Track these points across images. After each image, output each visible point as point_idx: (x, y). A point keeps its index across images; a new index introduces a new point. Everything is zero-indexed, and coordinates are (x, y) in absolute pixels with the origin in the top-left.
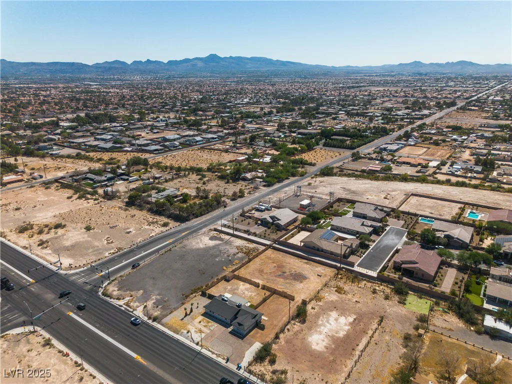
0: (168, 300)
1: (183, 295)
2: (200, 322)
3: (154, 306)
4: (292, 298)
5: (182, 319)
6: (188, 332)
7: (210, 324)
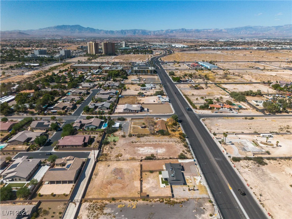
0: (194, 209)
1: (182, 206)
2: (191, 182)
3: (205, 211)
4: (141, 165)
5: (198, 190)
6: (201, 182)
7: (188, 179)
